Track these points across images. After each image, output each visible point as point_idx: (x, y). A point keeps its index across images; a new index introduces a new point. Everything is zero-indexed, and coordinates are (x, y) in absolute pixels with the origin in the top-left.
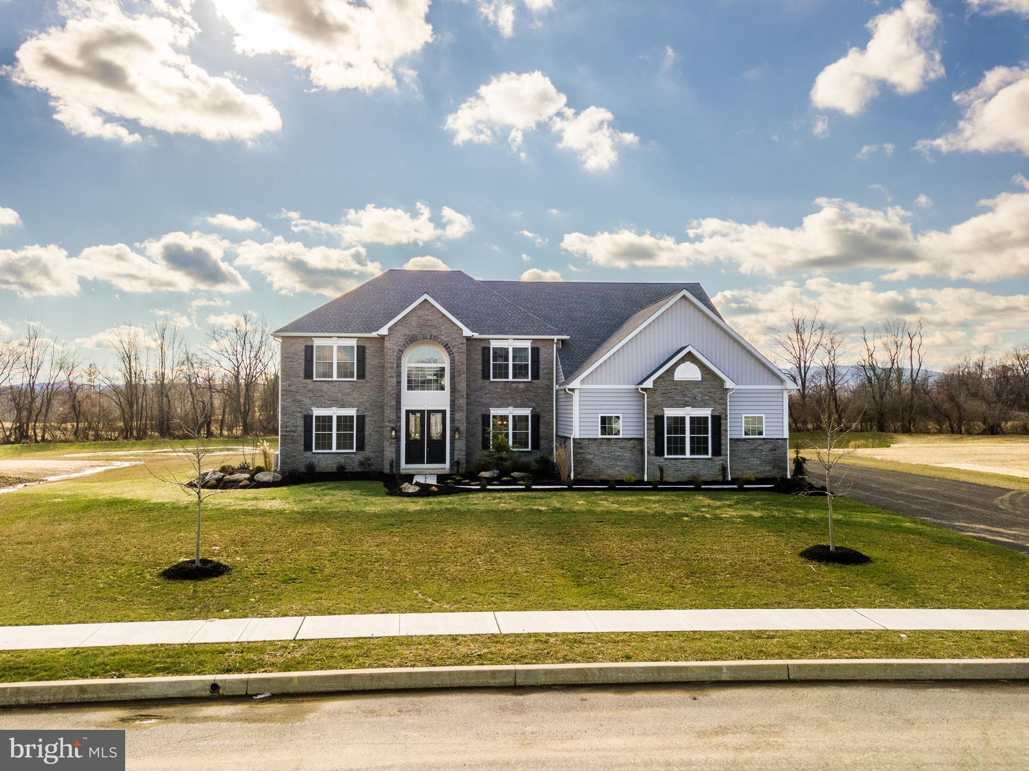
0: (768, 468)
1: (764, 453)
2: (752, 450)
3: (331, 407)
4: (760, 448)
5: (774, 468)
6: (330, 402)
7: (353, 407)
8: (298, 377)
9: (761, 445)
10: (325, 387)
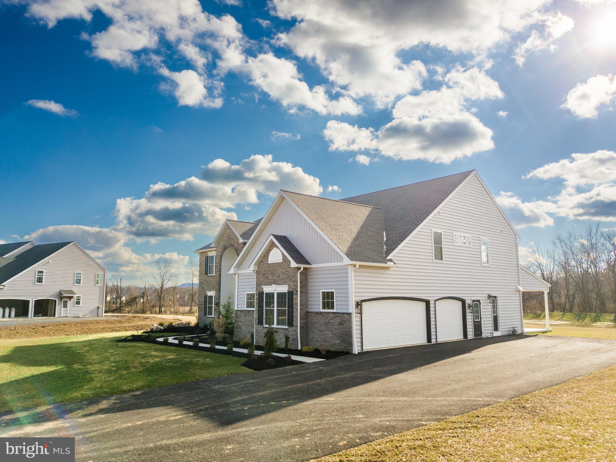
0: (338, 341)
1: (334, 327)
2: (326, 323)
4: (332, 321)
5: (342, 341)
8: (204, 274)
9: (332, 319)
10: (211, 280)
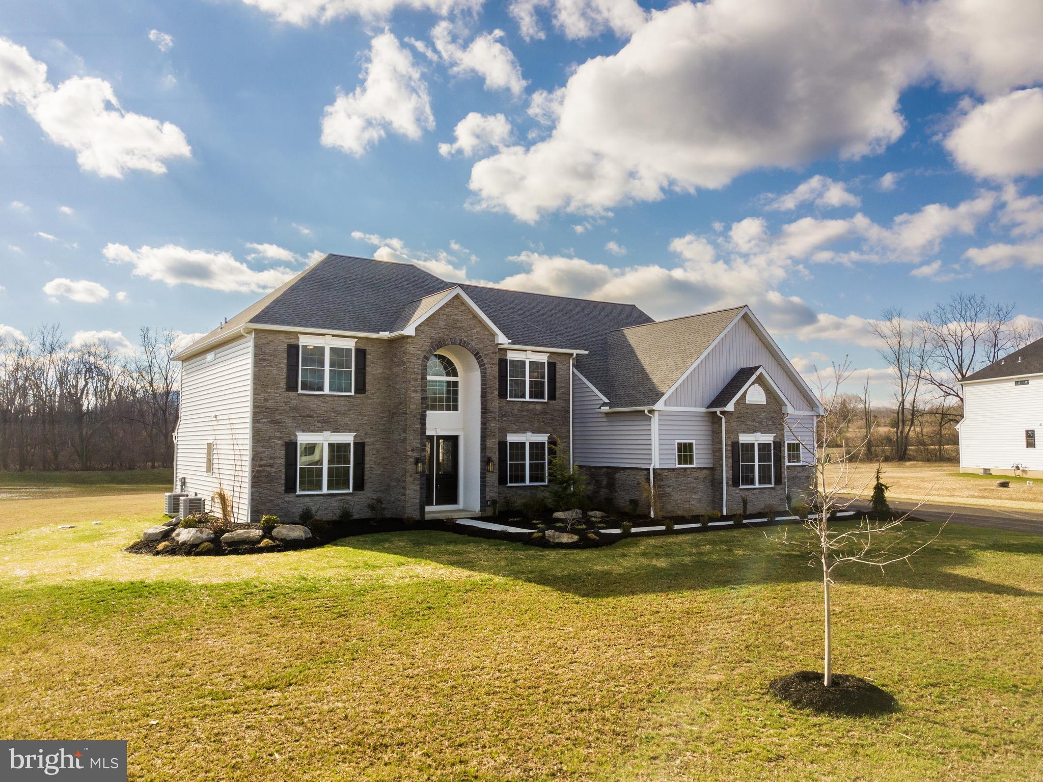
1: (801, 481)
2: (793, 477)
3: (321, 431)
4: (799, 475)
6: (319, 425)
7: (350, 431)
8: (278, 388)
10: (314, 404)
